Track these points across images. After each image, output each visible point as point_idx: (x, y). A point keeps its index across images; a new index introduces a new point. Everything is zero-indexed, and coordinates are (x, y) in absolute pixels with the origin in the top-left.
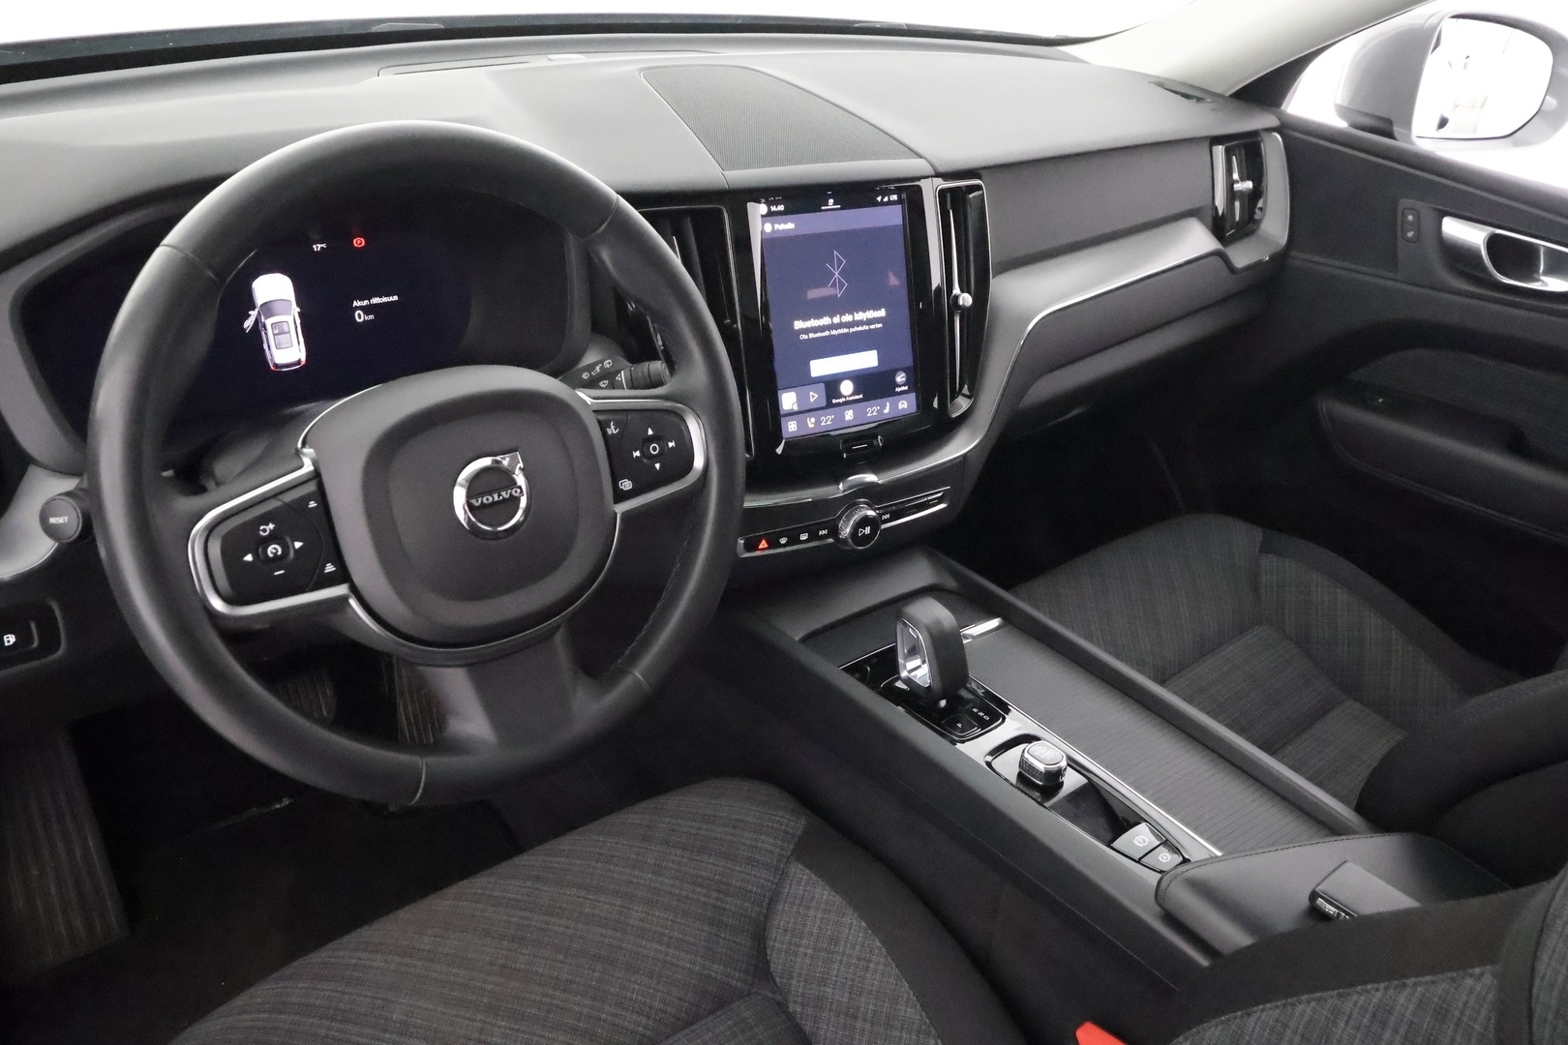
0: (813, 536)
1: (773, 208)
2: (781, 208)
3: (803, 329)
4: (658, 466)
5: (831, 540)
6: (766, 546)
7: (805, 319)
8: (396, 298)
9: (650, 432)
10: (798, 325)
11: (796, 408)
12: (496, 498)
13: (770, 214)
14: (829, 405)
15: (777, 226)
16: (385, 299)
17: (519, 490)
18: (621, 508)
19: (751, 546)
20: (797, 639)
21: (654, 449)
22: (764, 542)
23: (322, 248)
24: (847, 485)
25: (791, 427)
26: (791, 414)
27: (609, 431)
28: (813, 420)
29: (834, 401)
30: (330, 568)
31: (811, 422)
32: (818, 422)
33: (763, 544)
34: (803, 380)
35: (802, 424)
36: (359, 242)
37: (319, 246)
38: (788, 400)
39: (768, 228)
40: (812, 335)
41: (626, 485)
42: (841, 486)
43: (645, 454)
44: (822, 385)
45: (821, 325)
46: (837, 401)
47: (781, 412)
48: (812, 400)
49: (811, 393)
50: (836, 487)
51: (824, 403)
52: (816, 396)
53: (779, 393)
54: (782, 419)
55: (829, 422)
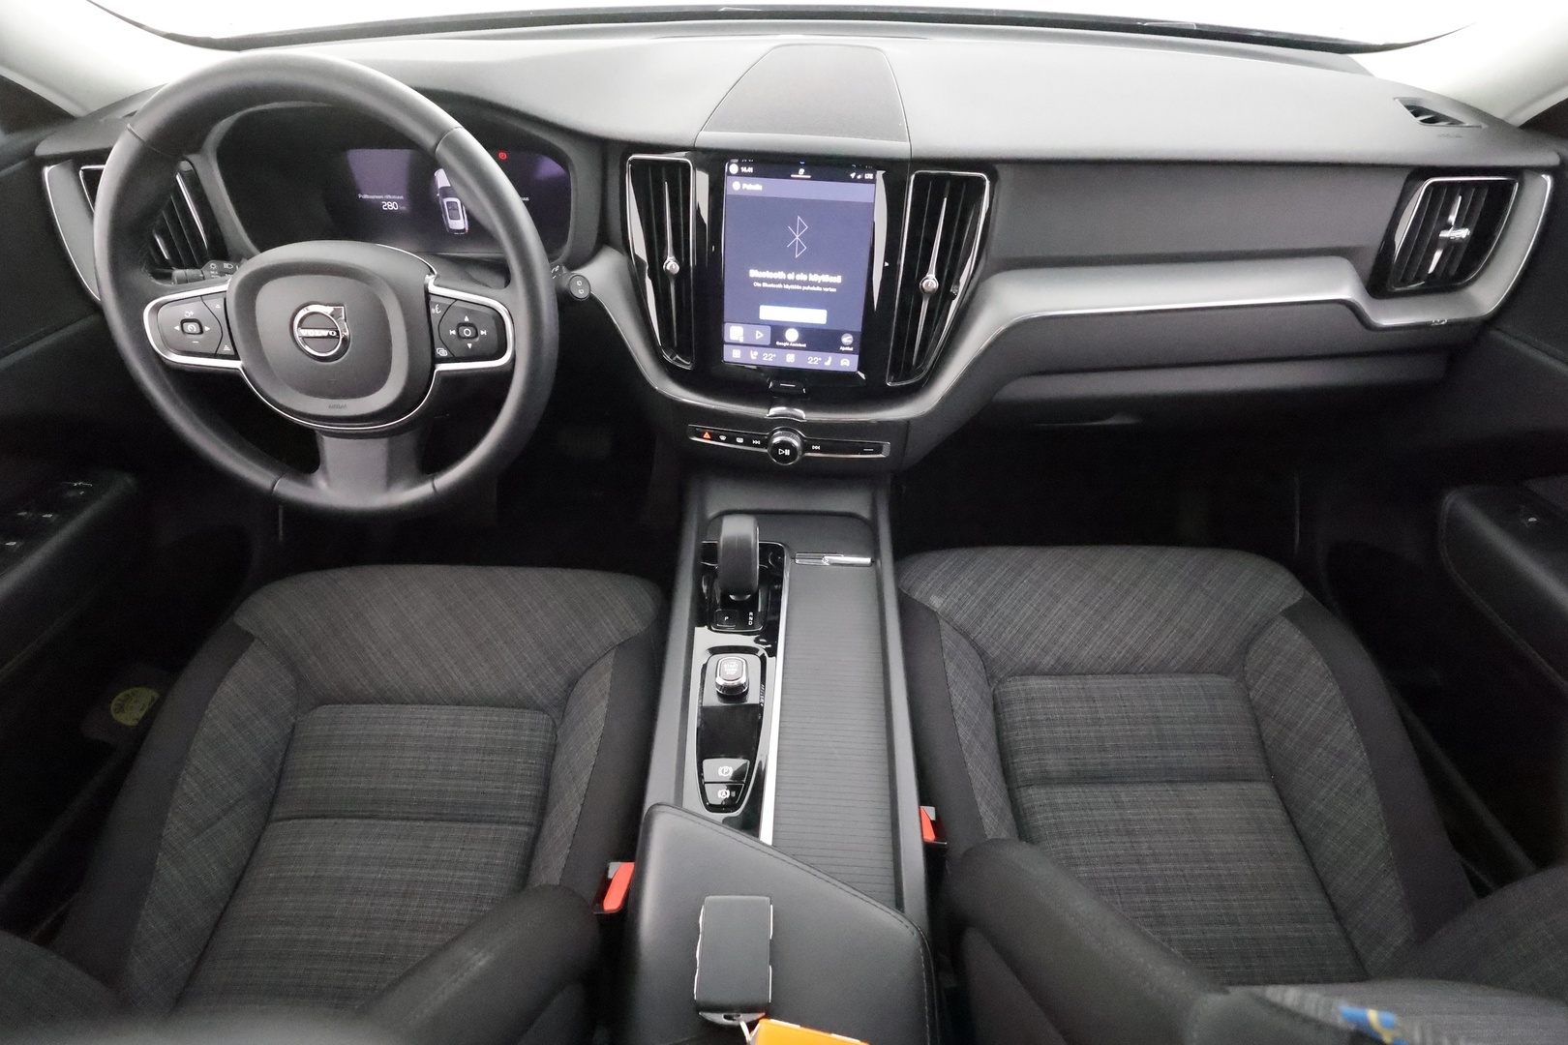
0: (747, 442)
1: (744, 169)
2: (750, 170)
3: (758, 278)
4: (470, 345)
5: (759, 450)
6: (709, 437)
7: (762, 269)
9: (467, 320)
10: (754, 273)
11: (742, 340)
12: (318, 334)
13: (741, 174)
14: (773, 345)
15: (745, 186)
17: (335, 334)
22: (707, 433)
24: (775, 413)
25: (733, 354)
26: (735, 344)
27: (433, 311)
28: (756, 353)
29: (778, 343)
31: (754, 355)
32: (760, 356)
33: (707, 436)
34: (752, 320)
35: (745, 354)
38: (734, 332)
39: (738, 186)
40: (765, 285)
41: (443, 352)
42: (771, 411)
43: (460, 335)
44: (769, 329)
45: (776, 277)
46: (781, 344)
47: (726, 340)
48: (757, 338)
49: (757, 332)
50: (766, 411)
51: (768, 343)
52: (762, 335)
53: (726, 325)
54: (725, 346)
55: (770, 359)
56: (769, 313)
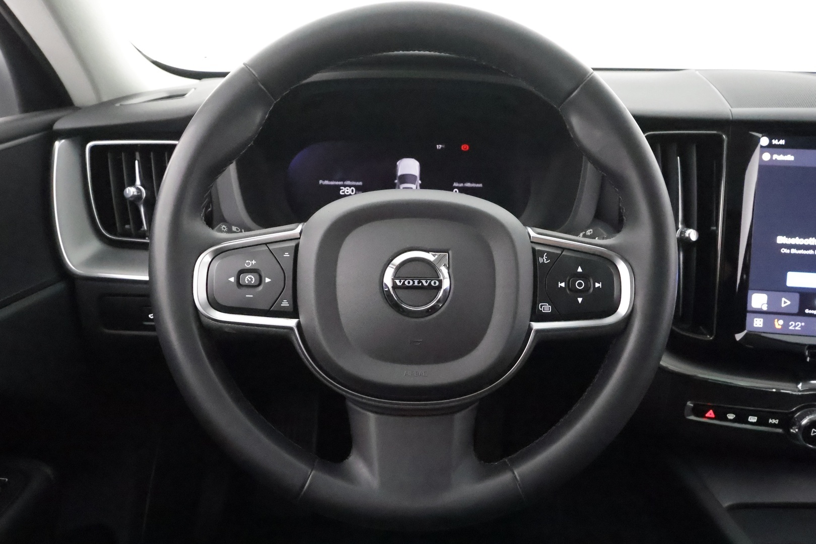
0: (762, 422)
1: (775, 142)
2: (782, 142)
3: (786, 244)
4: (580, 300)
5: (780, 431)
6: (713, 416)
7: (790, 235)
8: (480, 185)
9: (580, 270)
10: (781, 240)
11: (765, 308)
12: (416, 284)
13: (770, 146)
14: (801, 313)
15: (775, 157)
16: (474, 185)
17: (437, 283)
18: (537, 326)
19: (701, 412)
20: (726, 504)
21: (580, 284)
22: (711, 411)
23: (442, 148)
24: (807, 387)
25: (758, 323)
26: (759, 312)
27: (541, 260)
28: (781, 322)
29: (807, 311)
30: (285, 304)
31: (779, 324)
32: (785, 325)
33: (710, 414)
34: (777, 286)
35: (769, 324)
36: (465, 147)
37: (440, 146)
38: (758, 300)
39: (766, 157)
40: (794, 251)
41: (546, 308)
42: (800, 386)
43: (570, 287)
44: (797, 296)
45: (806, 244)
46: (811, 312)
47: (749, 309)
48: (783, 305)
49: (784, 299)
50: (794, 385)
51: (796, 310)
52: (789, 303)
53: (750, 292)
54: (748, 314)
55: (797, 328)
56: (796, 279)
